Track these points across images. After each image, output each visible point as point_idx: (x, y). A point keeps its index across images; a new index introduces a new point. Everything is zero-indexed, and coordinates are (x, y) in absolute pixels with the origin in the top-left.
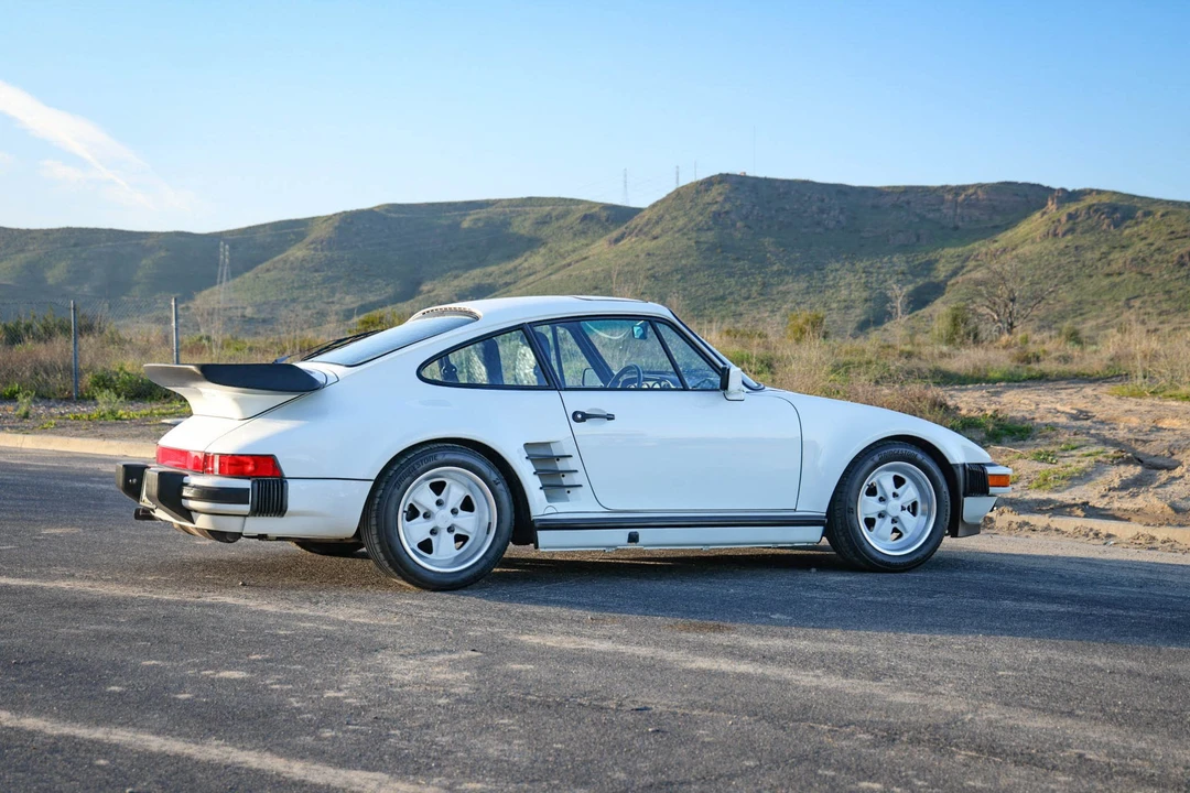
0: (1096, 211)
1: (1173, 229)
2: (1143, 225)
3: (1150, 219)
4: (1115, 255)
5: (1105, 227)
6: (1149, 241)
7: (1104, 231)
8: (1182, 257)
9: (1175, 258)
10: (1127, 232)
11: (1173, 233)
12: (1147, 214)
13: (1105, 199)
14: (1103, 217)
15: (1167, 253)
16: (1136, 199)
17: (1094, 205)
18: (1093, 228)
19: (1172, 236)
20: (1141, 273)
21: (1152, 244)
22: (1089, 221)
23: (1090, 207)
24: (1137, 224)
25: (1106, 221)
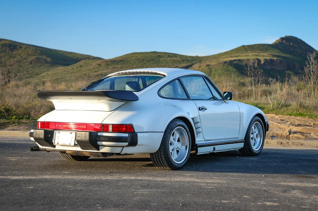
0: (5, 46)
1: (28, 52)
2: (19, 51)
3: (21, 49)
4: (12, 59)
5: (8, 51)
6: (21, 56)
7: (8, 52)
8: (31, 61)
9: (29, 61)
10: (15, 53)
11: (28, 54)
12: (20, 48)
13: (7, 42)
14: (7, 48)
15: (27, 60)
16: (17, 43)
17: (4, 44)
18: (4, 51)
19: (28, 55)
20: (19, 65)
21: (22, 57)
22: (3, 49)
23: (3, 44)
24: (18, 50)
25: (8, 49)
